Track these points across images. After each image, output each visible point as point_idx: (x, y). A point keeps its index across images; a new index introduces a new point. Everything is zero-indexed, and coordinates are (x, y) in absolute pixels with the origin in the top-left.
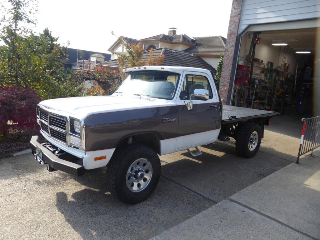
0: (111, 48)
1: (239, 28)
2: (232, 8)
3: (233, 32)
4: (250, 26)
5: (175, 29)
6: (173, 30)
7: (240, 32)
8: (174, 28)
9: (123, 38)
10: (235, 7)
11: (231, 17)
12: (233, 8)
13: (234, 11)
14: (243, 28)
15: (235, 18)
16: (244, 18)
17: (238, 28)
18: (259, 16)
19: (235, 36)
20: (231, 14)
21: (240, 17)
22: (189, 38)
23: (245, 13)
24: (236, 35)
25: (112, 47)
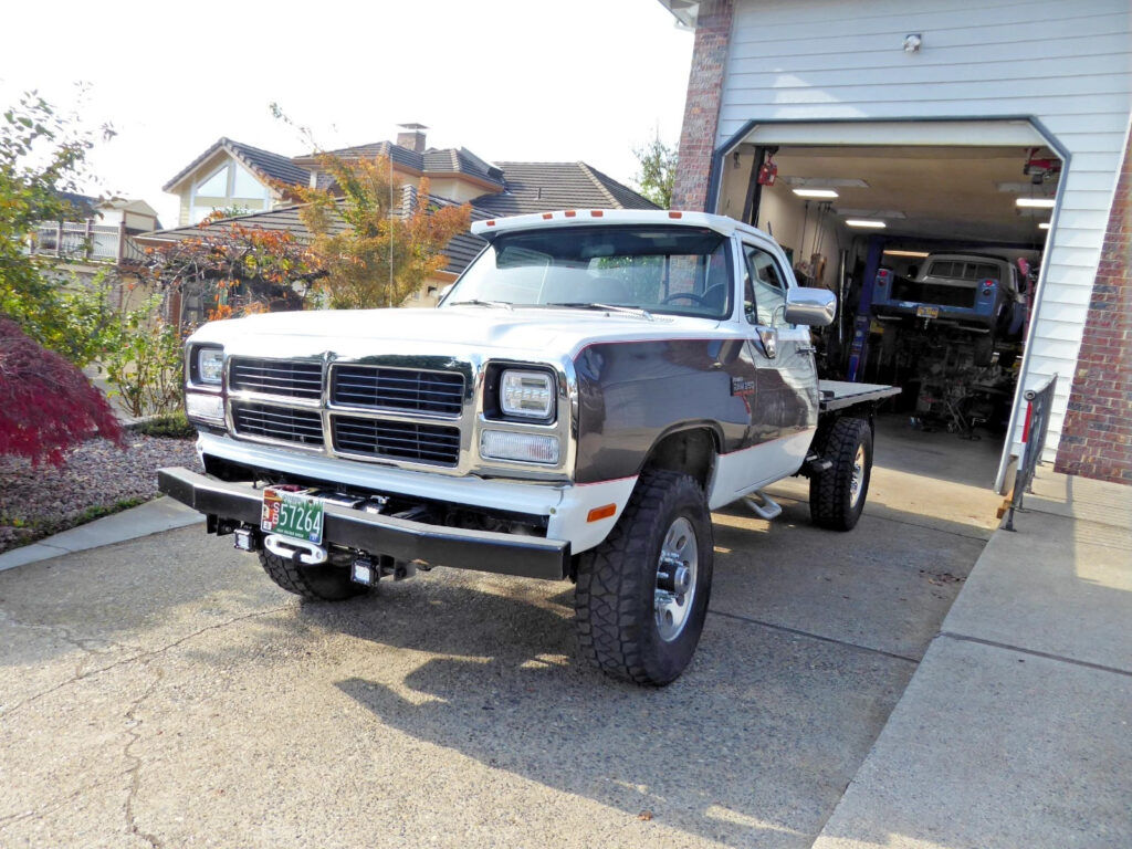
0: (175, 181)
1: (719, 129)
2: (693, 66)
3: (699, 140)
4: (753, 124)
5: (421, 131)
6: (414, 131)
7: (722, 142)
8: (420, 126)
9: (230, 146)
10: (704, 63)
11: (690, 93)
12: (698, 64)
13: (699, 74)
14: (731, 129)
15: (703, 97)
16: (734, 97)
17: (716, 129)
18: (783, 97)
19: (706, 153)
20: (691, 84)
21: (721, 95)
22: (482, 161)
23: (736, 82)
24: (710, 152)
25: (182, 175)
